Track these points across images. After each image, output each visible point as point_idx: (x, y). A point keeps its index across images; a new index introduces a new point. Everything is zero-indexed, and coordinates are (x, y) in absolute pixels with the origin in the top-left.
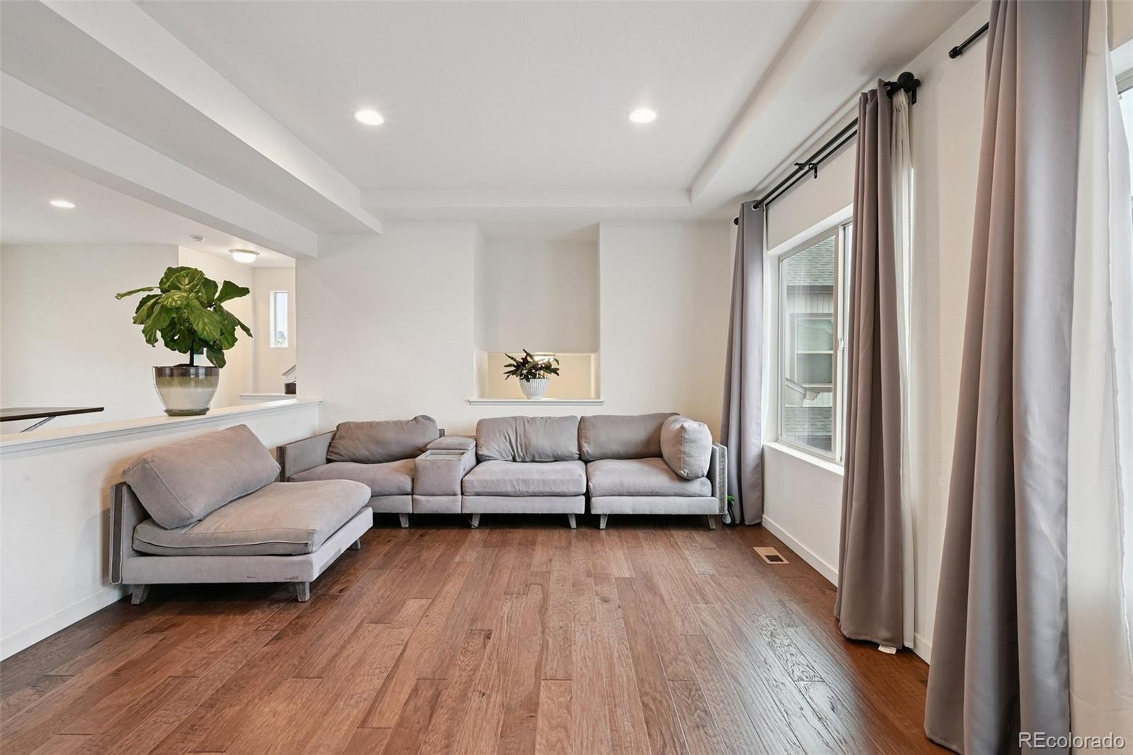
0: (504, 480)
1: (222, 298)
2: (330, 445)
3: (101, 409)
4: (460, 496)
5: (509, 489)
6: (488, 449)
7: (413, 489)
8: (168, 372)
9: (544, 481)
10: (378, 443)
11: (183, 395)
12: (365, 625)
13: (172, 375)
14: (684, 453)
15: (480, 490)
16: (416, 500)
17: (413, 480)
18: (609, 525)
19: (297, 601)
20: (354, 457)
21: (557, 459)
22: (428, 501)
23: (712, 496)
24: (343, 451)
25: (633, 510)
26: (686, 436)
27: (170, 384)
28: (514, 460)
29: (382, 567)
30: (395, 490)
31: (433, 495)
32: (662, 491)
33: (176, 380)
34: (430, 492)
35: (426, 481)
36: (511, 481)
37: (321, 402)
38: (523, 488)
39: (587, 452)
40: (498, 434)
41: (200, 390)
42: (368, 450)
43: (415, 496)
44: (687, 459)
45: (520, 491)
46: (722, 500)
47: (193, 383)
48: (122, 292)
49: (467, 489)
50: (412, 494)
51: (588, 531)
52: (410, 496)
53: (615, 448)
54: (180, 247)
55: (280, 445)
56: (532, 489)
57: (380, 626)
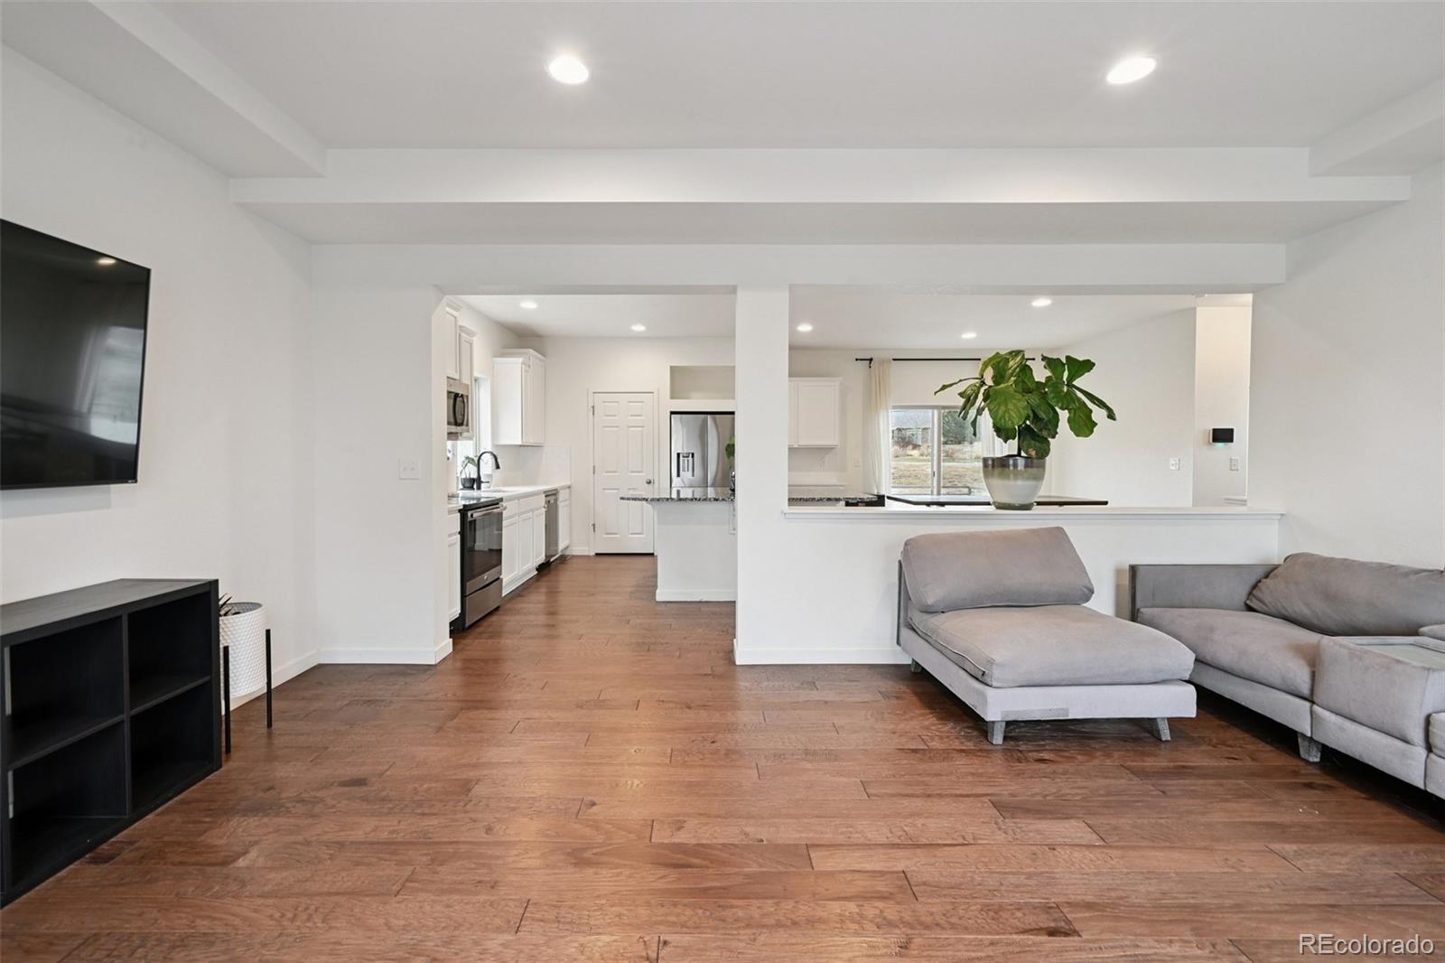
2: (1255, 586)
3: (1106, 503)
4: (1423, 751)
7: (1312, 690)
8: (990, 462)
11: (1014, 488)
12: (986, 799)
13: (993, 466)
16: (1318, 716)
17: (1313, 675)
19: (986, 737)
22: (1341, 729)
24: (1267, 599)
27: (992, 475)
31: (1353, 720)
33: (997, 471)
34: (1345, 710)
35: (1339, 683)
37: (1282, 515)
41: (1019, 482)
43: (1315, 707)
47: (1012, 476)
49: (1439, 741)
50: (1313, 702)
52: (1307, 704)
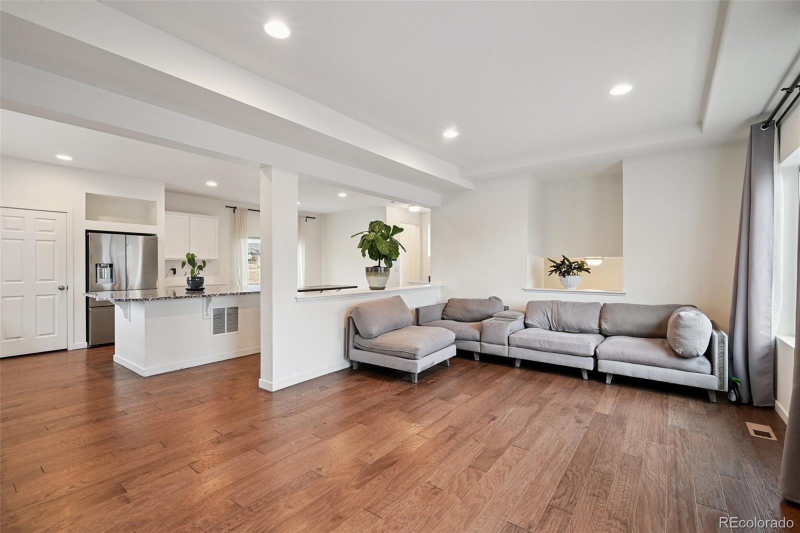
0: (535, 340)
1: (392, 235)
2: (444, 311)
3: (356, 287)
4: (507, 347)
5: (538, 346)
6: (532, 320)
7: (480, 338)
8: (370, 269)
9: (561, 343)
10: (467, 311)
11: (376, 281)
12: (436, 398)
13: (371, 271)
14: (679, 335)
15: (519, 344)
16: (483, 345)
17: (481, 333)
18: (613, 382)
19: (411, 382)
20: (455, 318)
21: (581, 331)
22: (489, 347)
23: (712, 373)
24: (449, 314)
25: (633, 375)
26: (681, 322)
27: (371, 275)
28: (551, 329)
29: (457, 376)
30: (470, 338)
31: (491, 343)
32: (659, 364)
33: (373, 273)
34: (490, 342)
35: (488, 335)
36: (539, 341)
37: (442, 286)
38: (547, 347)
39: (605, 329)
40: (539, 311)
41: (382, 278)
42: (462, 314)
43: (481, 343)
44: (682, 340)
45: (545, 348)
46: (721, 378)
47: (379, 275)
48: (353, 235)
49: (511, 343)
50: (480, 342)
51: (595, 383)
52: (479, 343)
53: (629, 328)
54: (387, 207)
55: (417, 307)
56: (553, 348)
57: (444, 401)
